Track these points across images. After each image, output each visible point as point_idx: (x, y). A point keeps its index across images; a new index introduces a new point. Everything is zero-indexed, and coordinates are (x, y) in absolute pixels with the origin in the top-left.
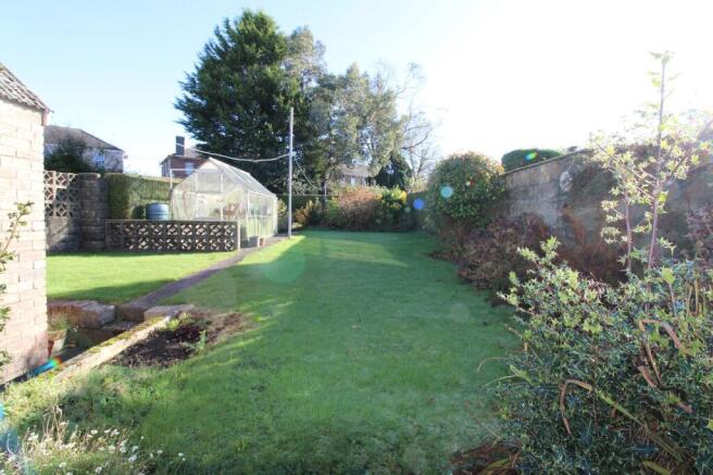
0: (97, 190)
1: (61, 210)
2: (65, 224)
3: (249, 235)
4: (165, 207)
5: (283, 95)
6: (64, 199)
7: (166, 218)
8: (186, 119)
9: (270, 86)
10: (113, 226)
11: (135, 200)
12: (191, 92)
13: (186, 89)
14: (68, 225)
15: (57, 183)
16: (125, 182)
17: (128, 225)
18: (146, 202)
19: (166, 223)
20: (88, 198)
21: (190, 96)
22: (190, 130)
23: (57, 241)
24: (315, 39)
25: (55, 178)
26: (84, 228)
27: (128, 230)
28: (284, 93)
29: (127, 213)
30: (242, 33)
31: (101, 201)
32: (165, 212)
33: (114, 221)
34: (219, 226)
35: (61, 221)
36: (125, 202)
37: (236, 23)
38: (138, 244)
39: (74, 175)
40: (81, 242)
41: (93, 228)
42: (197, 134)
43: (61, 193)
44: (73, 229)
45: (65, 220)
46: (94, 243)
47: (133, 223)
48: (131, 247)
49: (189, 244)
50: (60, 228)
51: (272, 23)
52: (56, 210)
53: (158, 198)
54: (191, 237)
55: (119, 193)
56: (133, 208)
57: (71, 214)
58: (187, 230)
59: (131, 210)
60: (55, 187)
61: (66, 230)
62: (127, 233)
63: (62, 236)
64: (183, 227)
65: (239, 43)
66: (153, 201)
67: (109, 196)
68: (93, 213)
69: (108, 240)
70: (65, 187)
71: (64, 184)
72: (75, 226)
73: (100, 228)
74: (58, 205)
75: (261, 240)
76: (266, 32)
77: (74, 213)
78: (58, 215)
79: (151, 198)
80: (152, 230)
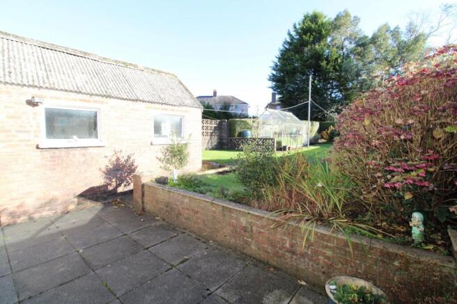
0: (226, 126)
1: (215, 134)
3: (283, 145)
4: (249, 132)
5: (326, 60)
6: (216, 130)
7: (249, 137)
9: (318, 57)
10: (231, 140)
11: (238, 129)
15: (214, 124)
16: (234, 123)
17: (235, 139)
18: (242, 130)
19: (249, 139)
20: (223, 129)
23: (214, 145)
24: (352, 15)
25: (213, 122)
26: (222, 141)
28: (327, 59)
29: (235, 135)
30: (302, 29)
31: (227, 130)
32: (250, 134)
33: (231, 138)
36: (234, 130)
37: (299, 24)
38: (239, 148)
39: (219, 121)
40: (221, 146)
41: (225, 141)
43: (215, 128)
44: (219, 141)
45: (216, 138)
47: (237, 139)
48: (236, 148)
51: (321, 16)
52: (213, 134)
53: (246, 129)
56: (237, 132)
57: (218, 135)
59: (237, 134)
61: (216, 141)
62: (235, 143)
63: (215, 143)
65: (300, 36)
66: (244, 130)
67: (230, 128)
68: (225, 135)
69: (229, 145)
70: (216, 126)
71: (216, 124)
73: (227, 141)
74: (214, 132)
75: (289, 148)
76: (316, 24)
78: (214, 136)
80: (243, 142)
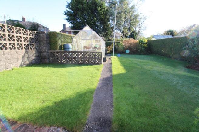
1: (32, 47)
2: (34, 52)
4: (70, 46)
6: (33, 42)
8: (67, 18)
10: (52, 53)
11: (60, 43)
12: (69, 8)
13: (67, 7)
14: (35, 53)
15: (30, 35)
16: (56, 35)
17: (58, 53)
18: (63, 43)
19: (73, 52)
20: (42, 42)
21: (68, 10)
22: (68, 21)
23: (32, 59)
25: (28, 33)
26: (41, 54)
27: (58, 55)
29: (57, 48)
31: (47, 43)
32: (71, 48)
33: (52, 51)
34: (94, 54)
35: (32, 51)
38: (62, 61)
39: (36, 32)
40: (41, 60)
41: (45, 54)
42: (70, 23)
43: (31, 39)
44: (38, 55)
46: (46, 60)
47: (60, 52)
48: (59, 62)
49: (82, 61)
50: (33, 54)
52: (30, 47)
53: (67, 42)
54: (83, 58)
55: (53, 39)
56: (59, 46)
57: (36, 48)
58: (81, 55)
60: (29, 37)
61: (35, 55)
62: (57, 56)
63: (33, 58)
64: (80, 54)
66: (66, 43)
67: (50, 41)
69: (51, 58)
70: (33, 37)
71: (32, 35)
72: (38, 53)
73: (47, 54)
74: (31, 45)
75: (107, 59)
77: (37, 48)
78: (31, 49)
79: (65, 42)
80: (67, 55)
